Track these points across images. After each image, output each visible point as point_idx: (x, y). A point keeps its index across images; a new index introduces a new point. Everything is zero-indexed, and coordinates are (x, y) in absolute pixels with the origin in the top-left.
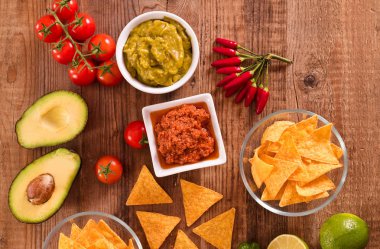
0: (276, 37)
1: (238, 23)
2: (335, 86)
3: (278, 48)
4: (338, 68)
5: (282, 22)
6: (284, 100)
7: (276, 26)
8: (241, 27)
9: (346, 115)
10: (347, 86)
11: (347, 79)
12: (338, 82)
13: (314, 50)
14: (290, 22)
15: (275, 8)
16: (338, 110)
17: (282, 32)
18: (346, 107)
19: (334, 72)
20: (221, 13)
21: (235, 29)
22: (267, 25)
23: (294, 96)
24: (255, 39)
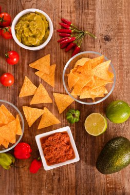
0: (90, 17)
1: (72, 9)
2: (119, 41)
3: (92, 22)
4: (121, 32)
5: (94, 9)
6: (94, 48)
7: (91, 11)
8: (74, 12)
9: (125, 56)
10: (125, 41)
11: (125, 38)
12: (121, 39)
13: (109, 23)
14: (97, 9)
15: (91, 2)
16: (121, 53)
17: (94, 14)
18: (125, 52)
19: (119, 34)
20: (63, 5)
21: (71, 13)
22: (86, 11)
23: (99, 46)
24: (80, 18)
